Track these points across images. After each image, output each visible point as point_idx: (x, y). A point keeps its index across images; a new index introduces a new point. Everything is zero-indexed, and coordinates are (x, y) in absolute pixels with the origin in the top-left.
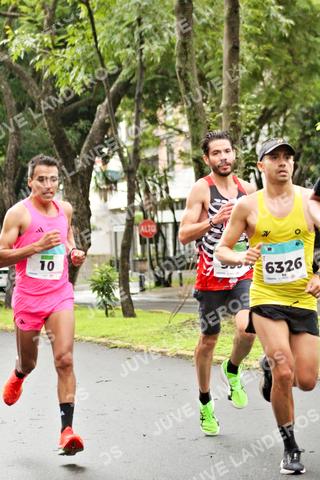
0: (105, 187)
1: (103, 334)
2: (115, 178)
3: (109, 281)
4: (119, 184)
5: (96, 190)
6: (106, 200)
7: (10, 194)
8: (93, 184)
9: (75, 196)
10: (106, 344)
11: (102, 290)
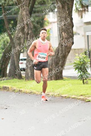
0: (81, 9)
1: (81, 94)
2: (87, 4)
3: (84, 63)
4: (89, 8)
5: (76, 12)
6: (82, 17)
7: (27, 15)
8: (74, 8)
9: (64, 15)
10: (83, 100)
11: (81, 69)
